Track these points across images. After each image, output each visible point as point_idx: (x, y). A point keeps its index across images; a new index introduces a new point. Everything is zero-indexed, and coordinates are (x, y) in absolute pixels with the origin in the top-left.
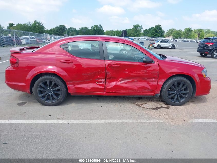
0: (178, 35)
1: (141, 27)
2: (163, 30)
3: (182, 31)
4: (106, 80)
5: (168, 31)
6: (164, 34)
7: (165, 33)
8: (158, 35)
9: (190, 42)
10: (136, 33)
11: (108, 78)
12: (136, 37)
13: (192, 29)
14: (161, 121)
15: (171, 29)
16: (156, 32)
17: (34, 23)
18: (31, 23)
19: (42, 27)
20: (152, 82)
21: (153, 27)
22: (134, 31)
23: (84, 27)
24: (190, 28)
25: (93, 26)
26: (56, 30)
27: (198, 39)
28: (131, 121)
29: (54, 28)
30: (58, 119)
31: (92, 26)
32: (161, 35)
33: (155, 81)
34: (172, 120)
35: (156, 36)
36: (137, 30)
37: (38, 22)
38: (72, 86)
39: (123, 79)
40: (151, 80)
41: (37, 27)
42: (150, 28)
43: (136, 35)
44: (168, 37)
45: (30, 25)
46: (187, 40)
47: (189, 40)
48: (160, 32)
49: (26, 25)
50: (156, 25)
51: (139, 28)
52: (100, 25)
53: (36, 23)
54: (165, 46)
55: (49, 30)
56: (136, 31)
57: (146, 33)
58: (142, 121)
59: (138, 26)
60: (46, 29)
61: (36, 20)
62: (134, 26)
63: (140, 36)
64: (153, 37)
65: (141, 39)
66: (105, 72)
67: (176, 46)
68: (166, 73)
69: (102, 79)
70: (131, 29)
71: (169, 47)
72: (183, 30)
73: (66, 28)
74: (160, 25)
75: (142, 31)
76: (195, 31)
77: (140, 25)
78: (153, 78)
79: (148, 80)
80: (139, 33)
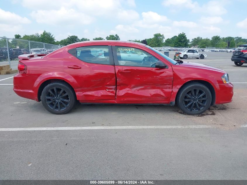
0: (205, 45)
1: (162, 36)
2: (188, 39)
3: (209, 40)
4: (116, 86)
5: (193, 40)
6: (189, 44)
7: (190, 42)
8: (182, 44)
9: (219, 51)
10: (158, 43)
11: (119, 85)
12: (157, 47)
13: (221, 37)
14: (210, 126)
15: (196, 38)
16: (180, 41)
17: (42, 34)
18: (40, 34)
19: (52, 38)
20: (166, 88)
21: (176, 36)
22: (155, 41)
23: (99, 37)
24: (218, 36)
25: (109, 36)
26: (67, 41)
27: (228, 48)
28: (179, 127)
29: (64, 39)
30: (103, 125)
31: (107, 36)
32: (185, 45)
33: (169, 88)
34: (221, 126)
35: (179, 46)
36: (159, 40)
37: (47, 33)
38: (81, 93)
39: (136, 86)
40: (165, 86)
41: (46, 39)
42: (173, 37)
43: (157, 46)
44: (193, 47)
45: (39, 36)
46: (215, 50)
47: (218, 50)
48: (184, 41)
49: (34, 37)
50: (180, 34)
51: (161, 37)
52: (116, 35)
53: (45, 33)
54: (193, 56)
55: (59, 42)
56: (157, 41)
57: (169, 43)
58: (191, 127)
59: (159, 35)
60: (55, 40)
61: (45, 31)
62: (154, 35)
63: (161, 47)
64: (177, 47)
65: (163, 50)
66: (115, 78)
67: (205, 56)
68: (181, 79)
69: (112, 85)
70: (151, 39)
71: (197, 57)
72: (211, 39)
73: (79, 39)
74: (184, 34)
75: (164, 41)
76: (224, 39)
77: (162, 34)
78: (168, 84)
79: (161, 86)
80: (160, 43)
